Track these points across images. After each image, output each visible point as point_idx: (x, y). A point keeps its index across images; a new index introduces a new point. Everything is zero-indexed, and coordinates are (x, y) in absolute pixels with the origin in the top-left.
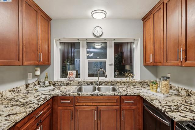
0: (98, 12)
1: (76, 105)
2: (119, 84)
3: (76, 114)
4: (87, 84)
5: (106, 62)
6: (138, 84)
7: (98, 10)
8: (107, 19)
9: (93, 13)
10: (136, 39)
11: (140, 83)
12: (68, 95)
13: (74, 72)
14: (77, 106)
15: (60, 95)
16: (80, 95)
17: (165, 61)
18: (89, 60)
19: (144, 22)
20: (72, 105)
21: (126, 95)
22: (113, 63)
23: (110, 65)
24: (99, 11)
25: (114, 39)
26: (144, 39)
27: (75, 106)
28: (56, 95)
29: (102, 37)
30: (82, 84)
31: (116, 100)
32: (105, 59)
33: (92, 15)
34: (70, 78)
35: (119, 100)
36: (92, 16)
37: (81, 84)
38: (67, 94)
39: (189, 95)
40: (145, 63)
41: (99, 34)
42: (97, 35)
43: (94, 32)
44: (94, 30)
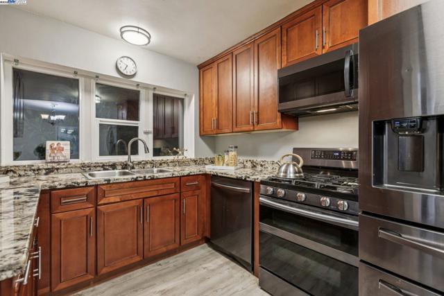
0: (138, 32)
1: (100, 203)
3: (100, 222)
5: (138, 127)
6: (192, 163)
7: (139, 28)
8: (147, 49)
9: (123, 30)
10: (188, 94)
11: (195, 161)
12: (81, 185)
13: (66, 145)
14: (101, 205)
15: (59, 187)
16: (111, 182)
17: (234, 126)
18: (101, 121)
19: (201, 72)
20: (91, 206)
21: (188, 175)
22: (151, 129)
23: (146, 133)
24: (140, 31)
25: (155, 88)
26: (202, 95)
27: (97, 205)
28: (47, 188)
29: (133, 79)
30: (90, 169)
31: (173, 184)
32: (137, 122)
33: (122, 33)
34: (56, 158)
35: (178, 184)
36: (121, 35)
37: (88, 169)
39: (255, 166)
40: (202, 132)
41: (129, 72)
42: (124, 72)
43: (119, 66)
44: (119, 62)
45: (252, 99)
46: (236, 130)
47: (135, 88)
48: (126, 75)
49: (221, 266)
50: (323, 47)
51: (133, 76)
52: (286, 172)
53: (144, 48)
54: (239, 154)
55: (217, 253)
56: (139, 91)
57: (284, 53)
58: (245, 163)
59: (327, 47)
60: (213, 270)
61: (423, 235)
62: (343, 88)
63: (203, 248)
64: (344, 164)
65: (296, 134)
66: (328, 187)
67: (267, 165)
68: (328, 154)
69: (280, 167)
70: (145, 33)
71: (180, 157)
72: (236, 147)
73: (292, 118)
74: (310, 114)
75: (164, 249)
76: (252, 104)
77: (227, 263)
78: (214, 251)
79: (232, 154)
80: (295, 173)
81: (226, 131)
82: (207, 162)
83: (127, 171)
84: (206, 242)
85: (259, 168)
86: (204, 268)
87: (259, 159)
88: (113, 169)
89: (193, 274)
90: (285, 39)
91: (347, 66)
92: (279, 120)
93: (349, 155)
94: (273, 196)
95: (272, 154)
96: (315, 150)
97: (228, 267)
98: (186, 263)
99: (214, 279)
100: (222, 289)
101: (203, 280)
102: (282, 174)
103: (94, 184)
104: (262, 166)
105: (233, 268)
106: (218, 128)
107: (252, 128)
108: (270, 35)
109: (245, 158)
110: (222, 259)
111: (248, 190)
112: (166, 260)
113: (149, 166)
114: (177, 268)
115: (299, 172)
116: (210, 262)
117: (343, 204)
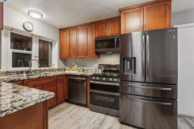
2: (46, 71)
4: (16, 74)
5: (31, 54)
6: (57, 70)
7: (38, 12)
8: (40, 21)
9: (29, 12)
16: (30, 79)
18: (13, 51)
19: (61, 32)
21: (60, 75)
22: (38, 55)
23: (36, 57)
24: (39, 13)
29: (31, 32)
30: (10, 74)
31: (54, 79)
37: (9, 74)
38: (16, 79)
39: (84, 71)
40: (61, 57)
41: (29, 29)
42: (27, 29)
43: (25, 26)
44: (25, 24)
45: (85, 46)
46: (78, 57)
47: (30, 36)
48: (28, 30)
49: (74, 108)
50: (109, 34)
51: (31, 31)
52: (98, 72)
53: (39, 20)
54: (78, 66)
55: (71, 104)
56: (32, 38)
57: (97, 32)
58: (80, 70)
59: (110, 34)
60: (72, 109)
61: (132, 84)
62: (114, 47)
63: (65, 104)
64: (113, 69)
65: (99, 59)
66: (111, 75)
67: (89, 70)
68: (109, 66)
69: (96, 70)
70: (40, 14)
71: (52, 68)
72: (77, 64)
73: (98, 54)
74: (105, 53)
75: (51, 105)
76: (84, 48)
77: (76, 107)
78: (70, 104)
79: (76, 66)
80: (101, 72)
81: (73, 57)
82: (63, 70)
83: (29, 74)
84: (66, 102)
85: (86, 71)
86: (69, 109)
87: (86, 68)
88: (22, 74)
89: (64, 112)
90: (97, 28)
91: (115, 40)
92: (95, 55)
93: (115, 66)
94: (95, 80)
95: (91, 66)
96: (106, 65)
97: (77, 107)
98: (60, 110)
99: (73, 112)
100: (78, 114)
101: (69, 113)
102: (97, 73)
103: (22, 79)
104: (87, 71)
105: (79, 107)
106: (69, 56)
107: (84, 57)
108: (91, 25)
109: (80, 68)
110: (74, 106)
111: (85, 79)
112: (51, 110)
113: (38, 72)
114: (57, 112)
115: (102, 72)
116: (70, 107)
117: (115, 80)
